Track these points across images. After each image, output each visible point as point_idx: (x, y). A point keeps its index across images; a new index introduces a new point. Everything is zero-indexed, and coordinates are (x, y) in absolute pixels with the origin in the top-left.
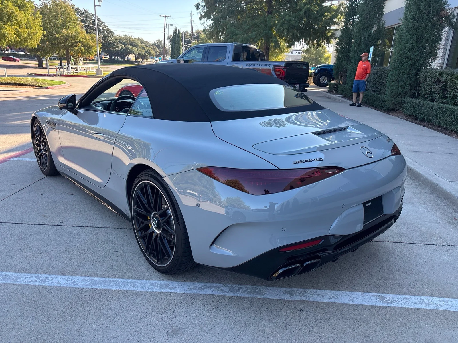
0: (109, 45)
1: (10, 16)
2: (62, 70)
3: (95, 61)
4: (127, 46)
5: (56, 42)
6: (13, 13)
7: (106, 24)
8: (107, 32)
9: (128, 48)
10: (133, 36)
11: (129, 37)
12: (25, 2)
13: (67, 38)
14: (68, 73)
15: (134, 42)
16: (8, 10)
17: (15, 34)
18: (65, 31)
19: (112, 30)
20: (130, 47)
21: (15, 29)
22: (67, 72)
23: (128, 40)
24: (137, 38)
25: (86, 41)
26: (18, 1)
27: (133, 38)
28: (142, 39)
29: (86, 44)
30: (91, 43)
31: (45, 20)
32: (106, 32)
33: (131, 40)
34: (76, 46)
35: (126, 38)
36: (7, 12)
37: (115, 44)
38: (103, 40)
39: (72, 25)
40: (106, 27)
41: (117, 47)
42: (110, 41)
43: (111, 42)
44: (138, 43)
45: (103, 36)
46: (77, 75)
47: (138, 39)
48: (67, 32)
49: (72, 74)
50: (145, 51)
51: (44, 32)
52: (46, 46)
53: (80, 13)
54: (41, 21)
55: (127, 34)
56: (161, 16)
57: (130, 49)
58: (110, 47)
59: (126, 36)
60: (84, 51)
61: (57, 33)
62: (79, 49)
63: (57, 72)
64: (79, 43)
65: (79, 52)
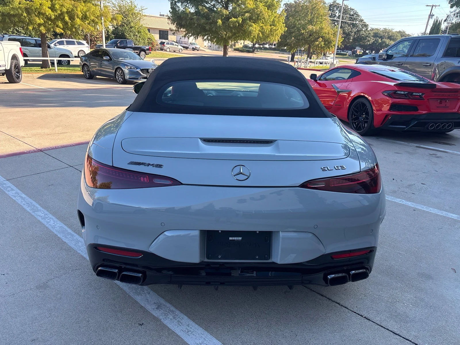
0: (361, 39)
1: (258, 15)
2: (299, 64)
3: (347, 55)
4: (384, 40)
5: (301, 37)
6: (261, 12)
7: (363, 18)
8: (362, 26)
9: (385, 42)
10: (393, 29)
11: (389, 30)
12: (274, 2)
13: (311, 34)
14: (305, 67)
15: (393, 35)
16: (258, 10)
17: (259, 31)
18: (310, 27)
19: (367, 24)
20: (387, 40)
21: (261, 27)
22: (304, 65)
23: (387, 33)
24: (398, 31)
25: (328, 36)
26: (269, 1)
27: (394, 31)
28: (404, 32)
29: (327, 39)
30: (332, 38)
31: (296, 18)
32: (360, 26)
33: (390, 33)
34: (318, 41)
35: (385, 31)
36: (257, 12)
37: (367, 38)
38: (355, 34)
39: (319, 21)
40: (362, 21)
41: (369, 41)
42: (362, 35)
43: (364, 36)
44: (397, 37)
45: (356, 30)
46: (312, 69)
47: (400, 32)
48: (312, 28)
49: (308, 68)
50: (404, 46)
51: (286, 28)
52: (291, 41)
53: (339, 8)
54: (285, 18)
55: (387, 28)
56: (427, 6)
57: (386, 43)
58: (361, 41)
59: (386, 29)
60: (323, 45)
61: (304, 29)
62: (319, 44)
63: (295, 65)
64: (320, 38)
65: (319, 47)
